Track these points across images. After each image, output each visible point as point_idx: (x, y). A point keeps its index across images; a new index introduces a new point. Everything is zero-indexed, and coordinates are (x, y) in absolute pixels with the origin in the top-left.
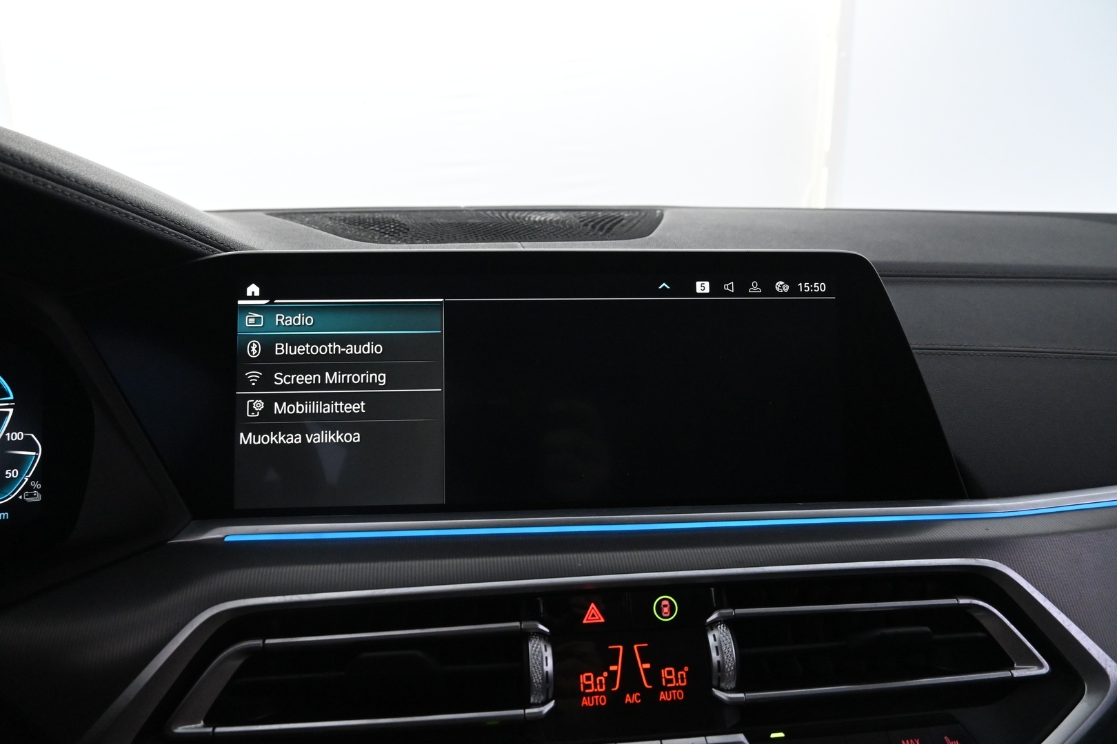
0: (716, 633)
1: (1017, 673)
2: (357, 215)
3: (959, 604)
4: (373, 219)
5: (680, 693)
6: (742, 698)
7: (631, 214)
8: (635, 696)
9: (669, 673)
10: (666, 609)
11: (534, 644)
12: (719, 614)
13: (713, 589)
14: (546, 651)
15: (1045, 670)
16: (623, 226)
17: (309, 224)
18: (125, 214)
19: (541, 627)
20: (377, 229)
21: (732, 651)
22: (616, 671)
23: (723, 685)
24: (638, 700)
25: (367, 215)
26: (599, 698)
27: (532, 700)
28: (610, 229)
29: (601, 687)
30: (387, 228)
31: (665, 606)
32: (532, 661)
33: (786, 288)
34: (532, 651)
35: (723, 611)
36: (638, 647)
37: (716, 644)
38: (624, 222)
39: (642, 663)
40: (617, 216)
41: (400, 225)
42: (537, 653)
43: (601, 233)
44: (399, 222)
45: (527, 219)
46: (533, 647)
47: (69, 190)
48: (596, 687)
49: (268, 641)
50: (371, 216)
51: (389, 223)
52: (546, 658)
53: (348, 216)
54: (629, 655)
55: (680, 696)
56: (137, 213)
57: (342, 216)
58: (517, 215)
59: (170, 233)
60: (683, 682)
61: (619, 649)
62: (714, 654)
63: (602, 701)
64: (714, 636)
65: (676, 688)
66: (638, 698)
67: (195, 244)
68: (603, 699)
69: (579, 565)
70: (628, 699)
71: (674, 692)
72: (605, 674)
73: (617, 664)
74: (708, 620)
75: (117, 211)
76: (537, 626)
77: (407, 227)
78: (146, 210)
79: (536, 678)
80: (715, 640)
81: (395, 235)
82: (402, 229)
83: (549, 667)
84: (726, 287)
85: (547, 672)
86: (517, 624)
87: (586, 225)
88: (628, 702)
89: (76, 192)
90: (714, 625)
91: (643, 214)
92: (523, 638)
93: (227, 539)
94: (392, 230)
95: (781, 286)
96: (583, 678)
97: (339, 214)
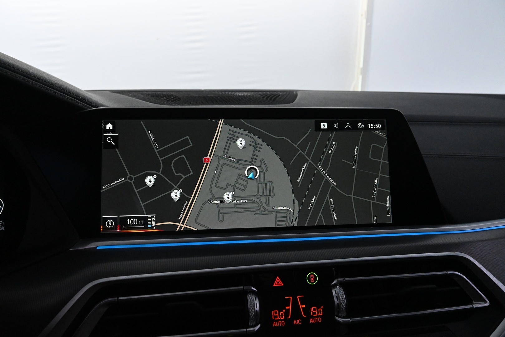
0: (336, 289)
1: (475, 306)
2: (154, 93)
3: (447, 274)
4: (163, 94)
5: (320, 319)
6: (350, 321)
7: (282, 93)
8: (298, 321)
9: (314, 309)
10: (312, 279)
11: (250, 297)
12: (337, 281)
13: (334, 269)
14: (256, 300)
15: (488, 304)
16: (280, 98)
17: (132, 96)
18: (46, 88)
19: (253, 288)
20: (165, 99)
21: (344, 298)
22: (289, 309)
23: (340, 315)
24: (300, 323)
25: (159, 93)
26: (281, 323)
27: (249, 324)
28: (275, 99)
29: (282, 317)
30: (170, 99)
31: (312, 277)
32: (249, 305)
33: (363, 126)
34: (249, 300)
35: (339, 279)
36: (299, 297)
37: (336, 295)
38: (280, 96)
39: (301, 305)
40: (276, 94)
41: (176, 97)
42: (252, 301)
43: (271, 101)
44: (175, 96)
45: (235, 95)
46: (250, 298)
47: (19, 75)
48: (279, 317)
49: (120, 298)
50: (161, 93)
51: (170, 96)
52: (256, 303)
53: (150, 93)
54: (295, 301)
55: (320, 321)
56: (52, 88)
57: (147, 93)
58: (230, 93)
59: (68, 98)
60: (321, 313)
61: (290, 298)
62: (336, 300)
63: (283, 324)
64: (335, 291)
65: (317, 317)
66: (300, 322)
67: (80, 104)
68: (283, 323)
69: (271, 258)
70: (295, 322)
71: (317, 318)
72: (284, 311)
73: (289, 306)
74: (332, 284)
75: (43, 86)
76: (251, 288)
77: (179, 98)
78: (56, 86)
79: (252, 313)
80: (336, 293)
81: (174, 101)
82: (177, 99)
83: (257, 308)
84: (335, 126)
85: (257, 310)
86: (242, 287)
87: (263, 97)
88: (295, 324)
89: (22, 77)
90: (335, 286)
91: (288, 93)
92: (245, 294)
93: (98, 248)
94: (173, 99)
95: (360, 125)
96: (273, 313)
97: (145, 92)
